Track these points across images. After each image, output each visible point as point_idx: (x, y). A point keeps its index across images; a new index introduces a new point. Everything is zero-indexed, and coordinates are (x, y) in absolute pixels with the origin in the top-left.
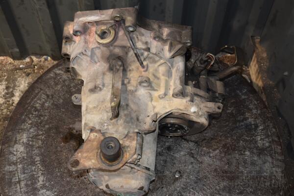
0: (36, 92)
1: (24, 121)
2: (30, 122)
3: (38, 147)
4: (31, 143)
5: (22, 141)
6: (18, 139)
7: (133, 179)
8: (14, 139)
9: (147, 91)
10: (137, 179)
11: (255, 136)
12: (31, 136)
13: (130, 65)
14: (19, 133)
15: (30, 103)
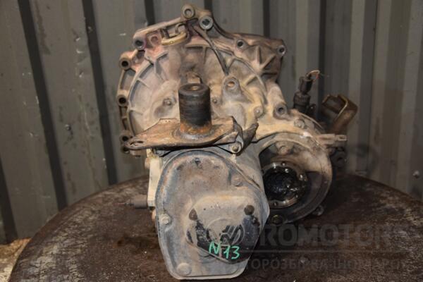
0: (77, 209)
1: (57, 234)
2: (66, 234)
3: (76, 255)
4: (64, 253)
5: (50, 253)
6: (44, 251)
7: (234, 195)
8: (39, 252)
9: (236, 103)
10: (241, 195)
11: (405, 217)
12: (65, 246)
13: (210, 78)
14: (47, 245)
15: (67, 219)
